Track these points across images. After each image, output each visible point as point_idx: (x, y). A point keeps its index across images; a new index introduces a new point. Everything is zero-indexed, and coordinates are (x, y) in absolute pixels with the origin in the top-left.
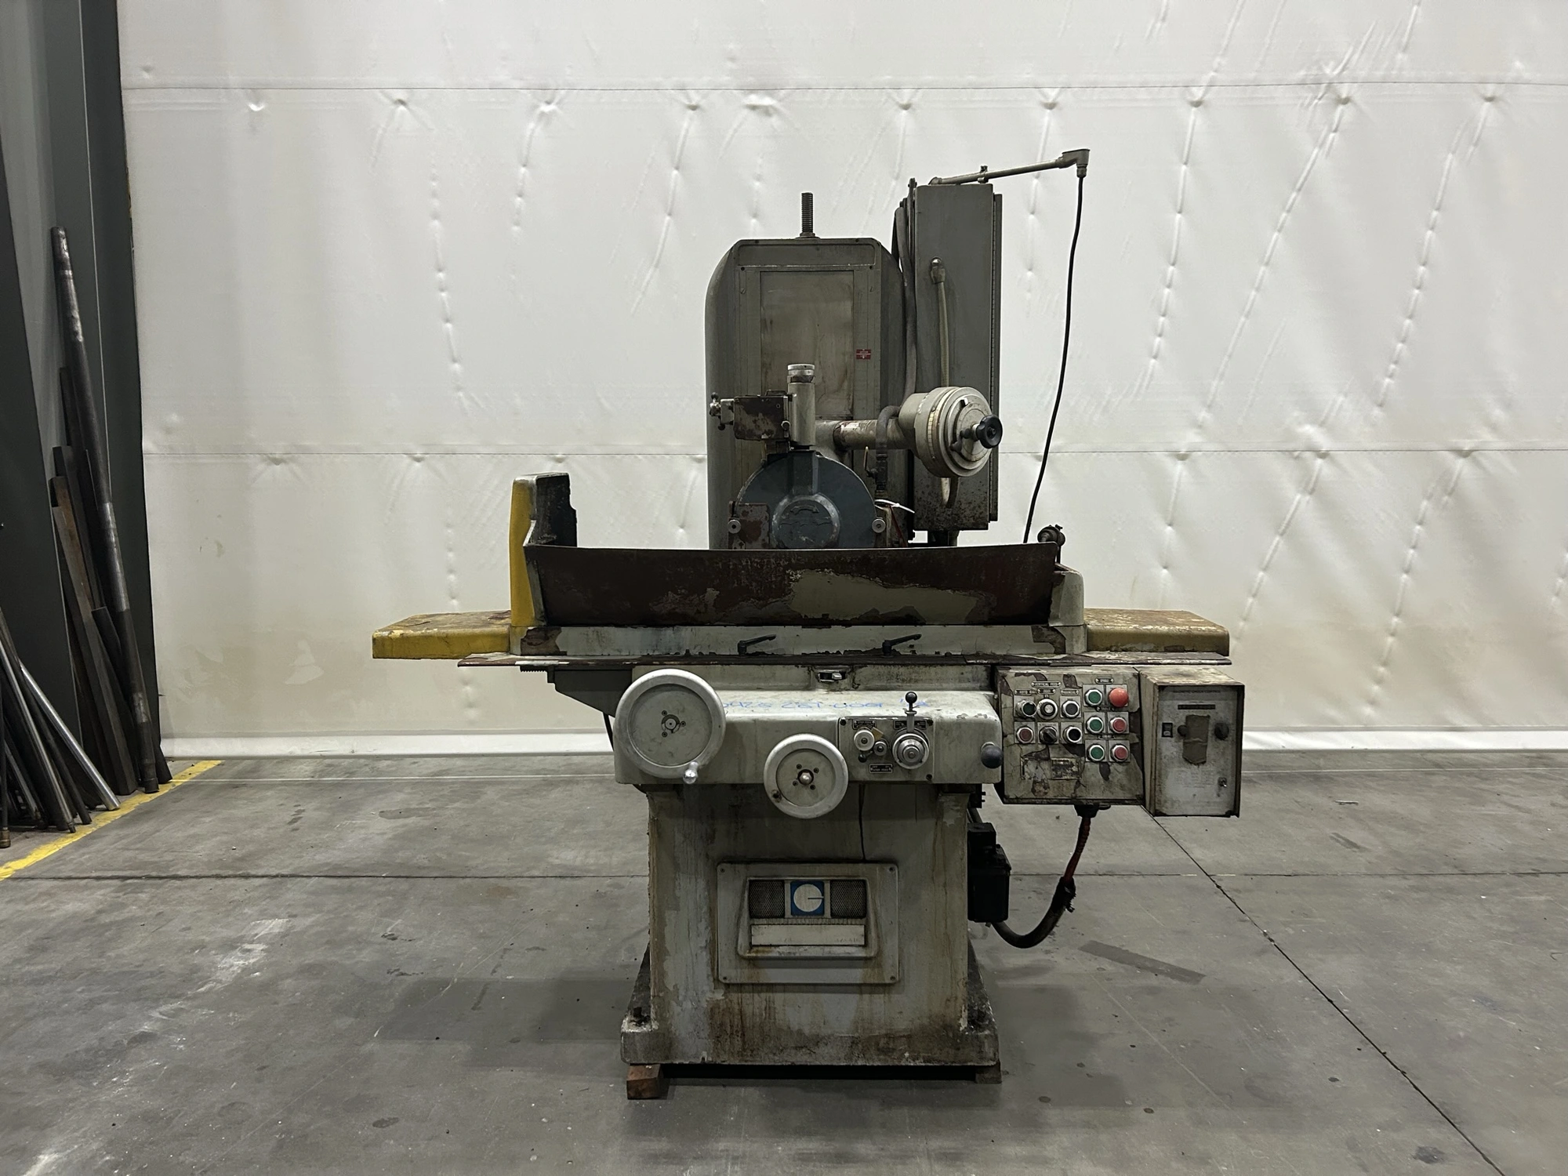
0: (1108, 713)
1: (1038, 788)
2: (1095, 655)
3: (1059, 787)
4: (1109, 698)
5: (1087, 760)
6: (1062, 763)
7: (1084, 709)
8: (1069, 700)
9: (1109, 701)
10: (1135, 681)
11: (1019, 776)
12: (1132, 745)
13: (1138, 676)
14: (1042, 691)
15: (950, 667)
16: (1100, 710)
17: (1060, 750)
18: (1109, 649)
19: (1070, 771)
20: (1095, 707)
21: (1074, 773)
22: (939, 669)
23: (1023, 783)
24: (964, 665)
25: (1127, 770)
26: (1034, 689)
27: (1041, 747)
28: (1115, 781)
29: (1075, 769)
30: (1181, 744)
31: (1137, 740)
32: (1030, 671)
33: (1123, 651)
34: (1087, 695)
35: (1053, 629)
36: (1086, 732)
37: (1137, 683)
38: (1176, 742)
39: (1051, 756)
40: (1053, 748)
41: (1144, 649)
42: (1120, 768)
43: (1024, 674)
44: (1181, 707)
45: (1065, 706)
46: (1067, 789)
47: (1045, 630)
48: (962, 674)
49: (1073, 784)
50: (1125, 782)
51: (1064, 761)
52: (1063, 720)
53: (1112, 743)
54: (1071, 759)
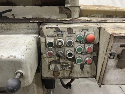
0: (85, 44)
1: (55, 74)
2: (82, 18)
3: (64, 73)
4: (86, 38)
5: (75, 63)
6: (65, 64)
7: (75, 43)
8: (69, 39)
9: (86, 39)
10: (98, 30)
11: (48, 69)
12: (93, 57)
13: (100, 28)
14: (58, 35)
15: (23, 24)
16: (82, 43)
17: (64, 59)
18: (87, 16)
19: (68, 67)
20: (80, 42)
21: (69, 68)
22: (18, 24)
23: (49, 72)
24: (29, 23)
25: (90, 67)
26: (54, 34)
27: (57, 58)
28: (86, 71)
29: (70, 66)
30: (117, 61)
31: (96, 55)
32: (53, 26)
33: (92, 17)
34: (77, 37)
35: (67, 8)
36: (75, 52)
37: (99, 32)
38: (115, 60)
39: (61, 62)
40: (62, 59)
41: (99, 16)
42: (88, 66)
43: (50, 28)
44: (121, 46)
45: (67, 42)
46: (67, 74)
47: (64, 8)
48: (28, 26)
49: (69, 72)
50: (89, 71)
51: (66, 64)
52: (66, 47)
53: (86, 56)
54: (69, 63)
